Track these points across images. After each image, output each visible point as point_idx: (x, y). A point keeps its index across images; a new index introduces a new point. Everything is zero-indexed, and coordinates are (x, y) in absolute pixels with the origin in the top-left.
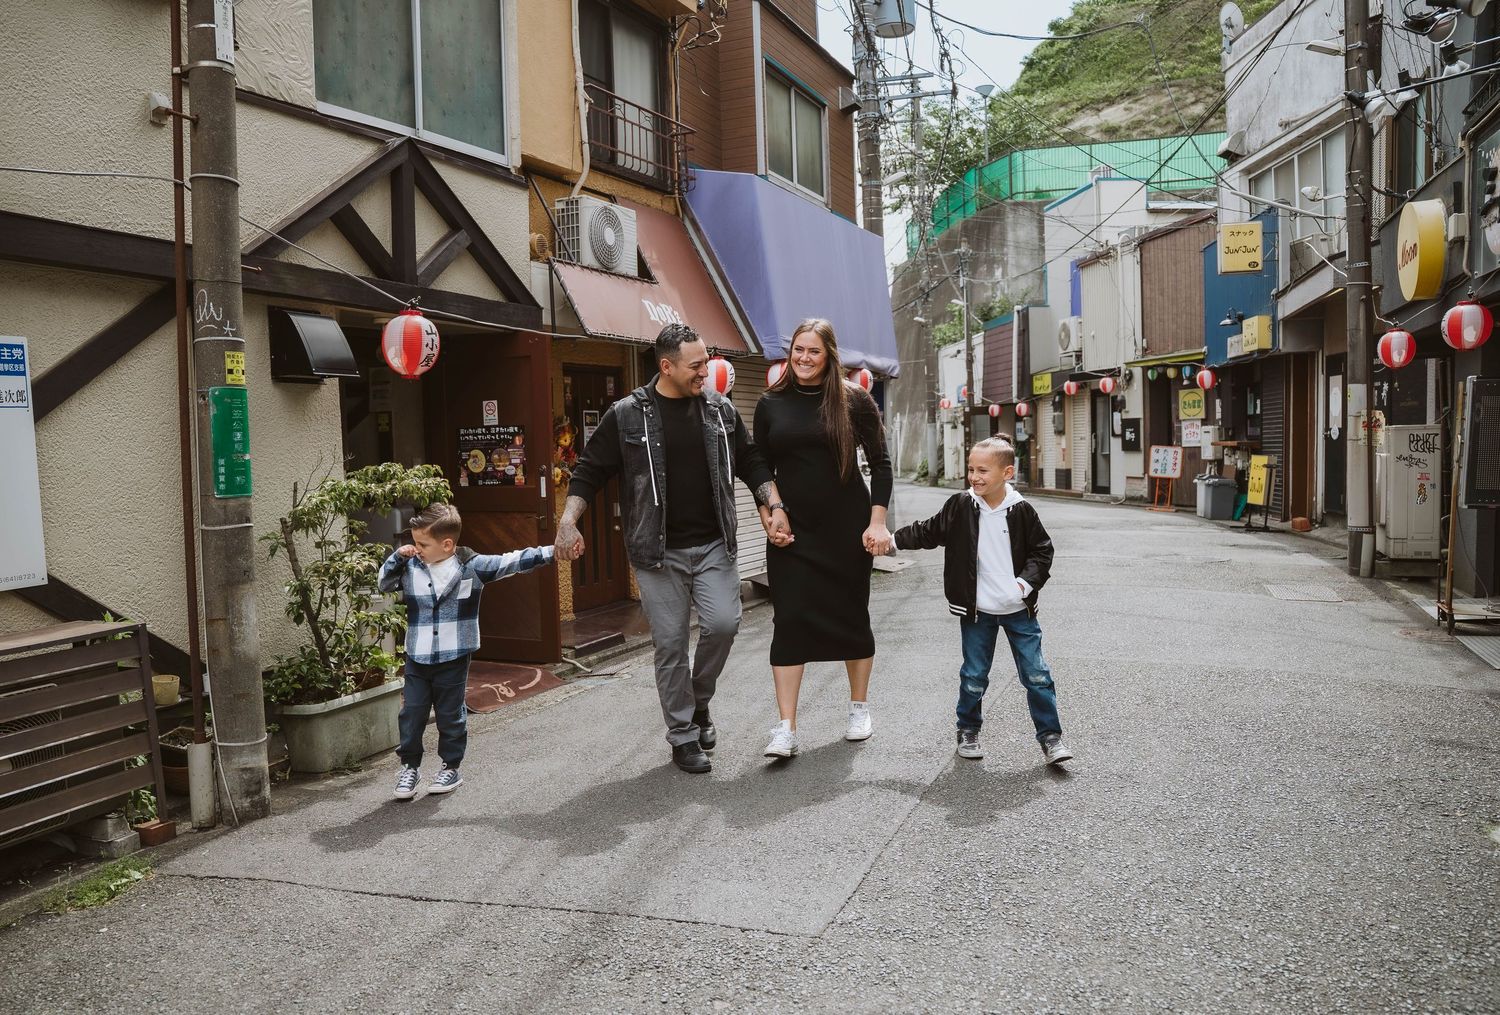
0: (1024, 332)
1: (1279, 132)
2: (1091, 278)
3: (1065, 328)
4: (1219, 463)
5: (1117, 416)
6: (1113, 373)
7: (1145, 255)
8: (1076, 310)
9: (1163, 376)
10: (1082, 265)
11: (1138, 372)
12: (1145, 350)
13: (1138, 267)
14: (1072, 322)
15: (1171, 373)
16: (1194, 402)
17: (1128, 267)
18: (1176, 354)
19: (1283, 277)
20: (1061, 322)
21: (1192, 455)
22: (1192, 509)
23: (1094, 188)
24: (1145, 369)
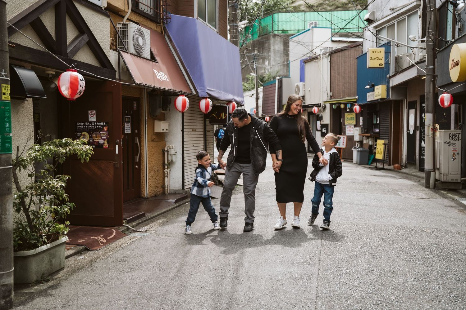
0: (280, 88)
1: (390, 12)
2: (309, 67)
3: (298, 86)
4: (361, 142)
5: (319, 122)
6: (318, 105)
7: (332, 59)
8: (302, 79)
9: (339, 107)
10: (306, 61)
11: (328, 105)
12: (331, 97)
13: (329, 63)
14: (301, 84)
15: (342, 106)
16: (351, 118)
17: (325, 63)
18: (344, 99)
19: (392, 71)
20: (296, 84)
21: (350, 139)
22: (351, 160)
23: (310, 31)
24: (331, 105)
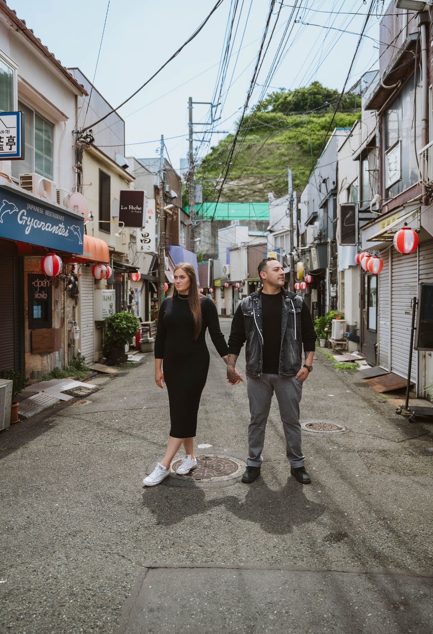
0: (212, 267)
1: (281, 228)
2: (233, 254)
3: (225, 267)
5: (240, 294)
6: (240, 282)
7: (249, 251)
8: (228, 262)
9: (253, 284)
10: (231, 250)
11: (246, 282)
12: (248, 277)
13: (247, 254)
14: (227, 266)
15: (255, 283)
17: (244, 253)
18: (256, 278)
20: (224, 266)
23: (234, 228)
24: (248, 282)
